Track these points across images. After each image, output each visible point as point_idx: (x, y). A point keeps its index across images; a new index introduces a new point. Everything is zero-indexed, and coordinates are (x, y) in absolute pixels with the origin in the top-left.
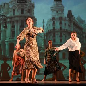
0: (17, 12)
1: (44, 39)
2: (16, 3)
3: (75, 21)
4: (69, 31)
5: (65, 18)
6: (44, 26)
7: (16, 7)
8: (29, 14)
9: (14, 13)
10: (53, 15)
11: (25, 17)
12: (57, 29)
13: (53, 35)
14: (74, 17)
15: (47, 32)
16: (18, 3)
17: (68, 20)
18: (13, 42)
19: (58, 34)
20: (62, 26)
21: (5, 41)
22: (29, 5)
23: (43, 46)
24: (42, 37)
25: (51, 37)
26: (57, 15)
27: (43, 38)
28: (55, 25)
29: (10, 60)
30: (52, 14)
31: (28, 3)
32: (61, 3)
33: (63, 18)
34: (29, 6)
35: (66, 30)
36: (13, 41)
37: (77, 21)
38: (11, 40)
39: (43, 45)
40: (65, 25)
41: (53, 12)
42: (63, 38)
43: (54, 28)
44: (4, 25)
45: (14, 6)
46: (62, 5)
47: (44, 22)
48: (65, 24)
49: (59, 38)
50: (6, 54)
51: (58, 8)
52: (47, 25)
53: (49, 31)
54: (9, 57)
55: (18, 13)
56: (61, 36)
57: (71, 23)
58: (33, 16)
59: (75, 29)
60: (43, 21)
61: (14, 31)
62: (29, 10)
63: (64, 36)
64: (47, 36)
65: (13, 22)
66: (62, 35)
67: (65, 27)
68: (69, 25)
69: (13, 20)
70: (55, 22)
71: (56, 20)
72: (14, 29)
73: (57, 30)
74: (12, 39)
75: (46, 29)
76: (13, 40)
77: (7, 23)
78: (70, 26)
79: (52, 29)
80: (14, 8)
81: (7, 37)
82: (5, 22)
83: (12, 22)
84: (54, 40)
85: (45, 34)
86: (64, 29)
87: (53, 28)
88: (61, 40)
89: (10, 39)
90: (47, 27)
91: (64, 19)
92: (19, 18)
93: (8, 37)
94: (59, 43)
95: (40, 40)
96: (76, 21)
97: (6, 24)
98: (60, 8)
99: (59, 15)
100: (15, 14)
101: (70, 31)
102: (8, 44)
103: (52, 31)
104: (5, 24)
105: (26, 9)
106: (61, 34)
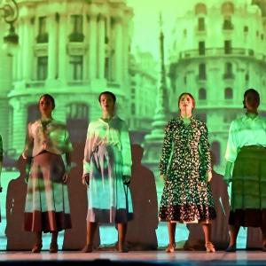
1: (164, 89)
4: (260, 58)
5: (246, 6)
6: (162, 38)
12: (211, 49)
13: (197, 72)
15: (175, 60)
17: (256, 15)
19: (216, 70)
20: (233, 37)
21: (9, 95)
23: (160, 116)
24: (154, 81)
25: (192, 79)
27: (159, 84)
28: (205, 34)
33: (237, 6)
35: (247, 54)
38: (31, 90)
39: (157, 111)
40: (245, 35)
42: (235, 84)
43: (202, 45)
44: (7, 34)
48: (246, 29)
49: (223, 85)
50: (14, 147)
52: (174, 31)
53: (183, 56)
56: (229, 75)
60: (161, 18)
61: (47, 57)
63: (240, 77)
64: (173, 76)
65: (42, 19)
66: (234, 71)
67: (245, 41)
68: (261, 31)
69: (43, 15)
70: (207, 21)
71: (209, 12)
72: (45, 50)
73: (214, 53)
74: (37, 85)
75: (171, 48)
77: (18, 25)
79: (195, 50)
81: (16, 80)
82: (9, 19)
83: (37, 22)
84: (203, 93)
85: (168, 70)
86: (242, 51)
87: (196, 46)
88: (229, 93)
89: (28, 86)
90: (175, 44)
91: (241, 9)
92: (64, 4)
93: (21, 80)
94: (221, 105)
95: (146, 93)
97: (12, 29)
101: (264, 56)
102: (20, 108)
103: (194, 55)
104: (8, 26)
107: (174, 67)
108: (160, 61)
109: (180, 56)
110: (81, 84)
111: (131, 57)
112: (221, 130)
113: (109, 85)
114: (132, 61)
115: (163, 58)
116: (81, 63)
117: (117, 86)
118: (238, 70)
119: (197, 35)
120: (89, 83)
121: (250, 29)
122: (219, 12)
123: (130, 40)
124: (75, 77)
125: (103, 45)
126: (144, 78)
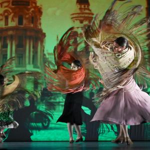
0: (12, 21)
2: (11, 5)
7: (11, 13)
9: (7, 23)
16: (13, 5)
22: (33, 9)
31: (32, 5)
32: (88, 7)
34: (32, 11)
41: (74, 21)
45: (6, 11)
46: (90, 10)
51: (83, 15)
55: (13, 23)
58: (40, 28)
61: (7, 55)
62: (32, 18)
71: (79, 36)
80: (6, 14)
98: (86, 15)
105: (27, 16)
110: (22, 67)
113: (34, 67)
116: (22, 57)
117: (38, 68)
120: (25, 67)
123: (44, 48)
124: (19, 64)
125: (32, 49)
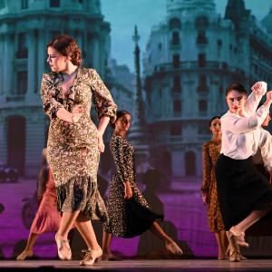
1: (140, 102)
3: (255, 32)
4: (234, 70)
5: (219, 19)
6: (137, 52)
8: (79, 7)
10: (172, 11)
11: (66, 17)
12: (186, 62)
13: (172, 84)
14: (253, 17)
15: (150, 74)
17: (230, 28)
18: (20, 113)
19: (191, 83)
20: (207, 50)
23: (136, 128)
24: (130, 94)
25: (166, 91)
26: (189, 9)
27: (135, 97)
28: (179, 48)
29: (8, 180)
30: (168, 6)
33: (211, 21)
35: (221, 67)
36: (19, 108)
37: (265, 31)
38: (12, 104)
40: (219, 49)
42: (209, 96)
43: (176, 58)
47: (136, 37)
48: (220, 43)
49: (196, 96)
52: (149, 46)
53: (158, 69)
54: (7, 170)
56: (203, 88)
57: (241, 40)
59: (255, 62)
63: (214, 89)
64: (148, 88)
65: (22, 36)
66: (208, 84)
67: (219, 55)
68: (235, 45)
69: (22, 31)
70: (181, 35)
72: (25, 65)
73: (188, 65)
74: (17, 99)
75: (147, 61)
76: (20, 104)
78: (235, 50)
79: (169, 64)
84: (178, 106)
85: (143, 83)
86: (216, 64)
87: (171, 60)
88: (203, 105)
89: (8, 100)
90: (150, 56)
91: (214, 24)
92: (43, 21)
93: (2, 94)
94: (195, 117)
96: (259, 30)
99: (194, 9)
100: (27, 7)
101: (237, 69)
103: (168, 68)
106: (203, 79)
107: (149, 79)
108: (135, 74)
109: (156, 69)
111: (108, 71)
112: (196, 141)
114: (109, 75)
115: (138, 71)
118: (212, 83)
119: (172, 49)
121: (223, 43)
122: (193, 27)
126: (120, 91)
